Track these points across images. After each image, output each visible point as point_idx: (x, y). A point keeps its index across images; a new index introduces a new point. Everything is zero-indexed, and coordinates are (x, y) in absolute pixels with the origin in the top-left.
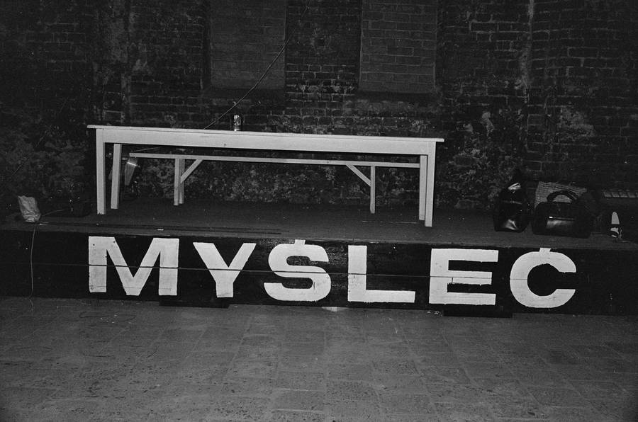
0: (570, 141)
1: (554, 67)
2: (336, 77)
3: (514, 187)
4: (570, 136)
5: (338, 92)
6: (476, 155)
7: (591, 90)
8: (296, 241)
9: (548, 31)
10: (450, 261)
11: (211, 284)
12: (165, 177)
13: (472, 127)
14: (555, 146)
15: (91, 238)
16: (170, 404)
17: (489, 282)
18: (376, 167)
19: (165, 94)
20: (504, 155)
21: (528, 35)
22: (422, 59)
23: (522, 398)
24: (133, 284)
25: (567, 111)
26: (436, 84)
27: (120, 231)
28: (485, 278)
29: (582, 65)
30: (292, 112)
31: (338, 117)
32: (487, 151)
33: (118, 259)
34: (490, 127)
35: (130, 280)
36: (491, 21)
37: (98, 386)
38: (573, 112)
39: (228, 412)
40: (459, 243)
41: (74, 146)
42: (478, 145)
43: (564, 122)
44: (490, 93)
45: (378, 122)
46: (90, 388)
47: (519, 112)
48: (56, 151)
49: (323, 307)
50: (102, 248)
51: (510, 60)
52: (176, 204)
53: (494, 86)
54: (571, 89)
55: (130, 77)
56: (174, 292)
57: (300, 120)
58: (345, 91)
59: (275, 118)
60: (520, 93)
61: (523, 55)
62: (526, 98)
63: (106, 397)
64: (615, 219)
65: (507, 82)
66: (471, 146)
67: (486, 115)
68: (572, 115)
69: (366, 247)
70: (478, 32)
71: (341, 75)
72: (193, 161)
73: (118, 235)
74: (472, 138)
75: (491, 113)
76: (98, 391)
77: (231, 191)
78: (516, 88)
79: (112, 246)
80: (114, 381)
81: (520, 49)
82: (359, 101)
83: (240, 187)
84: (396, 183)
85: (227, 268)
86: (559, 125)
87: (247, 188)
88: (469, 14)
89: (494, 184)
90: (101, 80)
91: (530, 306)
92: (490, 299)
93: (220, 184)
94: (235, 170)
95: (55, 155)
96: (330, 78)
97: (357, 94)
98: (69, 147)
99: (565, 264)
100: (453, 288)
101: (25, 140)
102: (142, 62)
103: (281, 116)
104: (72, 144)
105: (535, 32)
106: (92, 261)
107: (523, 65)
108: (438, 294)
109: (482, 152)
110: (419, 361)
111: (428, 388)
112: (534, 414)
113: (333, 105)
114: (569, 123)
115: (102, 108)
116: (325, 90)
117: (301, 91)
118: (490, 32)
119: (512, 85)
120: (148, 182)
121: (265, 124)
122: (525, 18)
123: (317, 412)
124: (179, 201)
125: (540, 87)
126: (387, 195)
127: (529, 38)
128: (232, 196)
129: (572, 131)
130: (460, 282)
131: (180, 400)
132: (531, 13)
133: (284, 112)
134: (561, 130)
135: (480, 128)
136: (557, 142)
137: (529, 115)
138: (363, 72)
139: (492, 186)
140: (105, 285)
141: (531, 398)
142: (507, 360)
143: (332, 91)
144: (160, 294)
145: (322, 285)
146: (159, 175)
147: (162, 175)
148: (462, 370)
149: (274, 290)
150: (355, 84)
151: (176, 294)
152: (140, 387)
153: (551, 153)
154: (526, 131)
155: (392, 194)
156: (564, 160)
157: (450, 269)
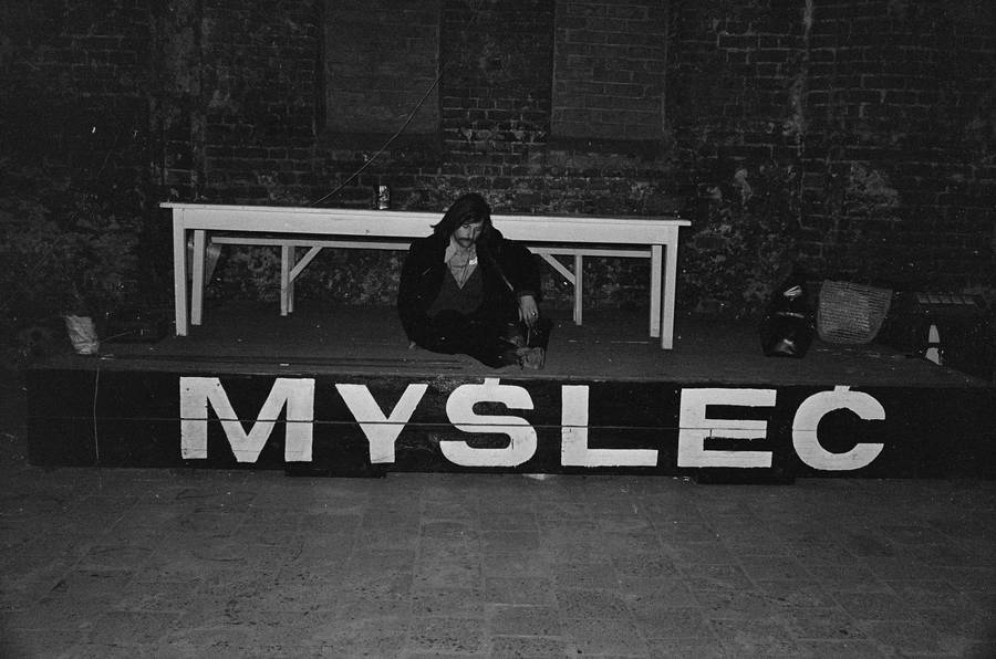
0: (863, 213)
1: (842, 102)
2: (517, 117)
3: (791, 293)
4: (864, 207)
5: (521, 140)
6: (726, 234)
7: (895, 138)
8: (486, 379)
9: (834, 50)
10: (707, 406)
11: (363, 443)
12: (260, 270)
13: (720, 193)
14: (842, 221)
15: (183, 380)
16: (347, 632)
17: (763, 435)
18: (584, 257)
19: (258, 143)
20: (767, 233)
21: (803, 54)
22: (645, 89)
23: (827, 609)
24: (247, 446)
25: (860, 169)
26: (666, 127)
27: (226, 369)
28: (757, 429)
29: (882, 101)
30: (453, 170)
31: (522, 177)
32: (742, 226)
33: (225, 410)
34: (747, 191)
35: (243, 440)
36: (749, 33)
37: (237, 607)
38: (869, 170)
39: (432, 641)
40: (720, 380)
41: (121, 224)
42: (729, 218)
43: (856, 185)
44: (746, 140)
45: (582, 185)
46: (227, 611)
47: (790, 169)
48: (93, 232)
49: (524, 475)
50: (201, 394)
51: (777, 92)
52: (284, 314)
53: (753, 131)
54: (866, 136)
55: (203, 117)
56: (307, 456)
57: (465, 181)
58: (532, 138)
59: (428, 180)
60: (791, 140)
61: (796, 84)
62: (800, 147)
63: (254, 624)
64: (934, 335)
65: (772, 125)
66: (719, 220)
67: (741, 174)
68: (868, 175)
69: (587, 387)
70: (729, 49)
71: (525, 114)
72: (309, 248)
73: (223, 375)
74: (721, 209)
75: (748, 171)
76: (239, 614)
77: (362, 291)
78: (785, 133)
79: (215, 390)
80: (257, 598)
81: (791, 75)
82: (552, 153)
83: (374, 284)
84: (609, 276)
85: (385, 420)
86: (849, 190)
87: (385, 285)
88: (716, 23)
89: (752, 276)
90: (161, 123)
91: (820, 468)
92: (764, 459)
93: (344, 279)
94: (367, 258)
95: (92, 239)
96: (509, 118)
97: (549, 142)
98: (114, 226)
99: (869, 408)
100: (712, 444)
101: (45, 214)
102: (223, 93)
103: (436, 177)
104: (118, 221)
105: (814, 50)
106: (186, 413)
107: (795, 100)
108: (691, 454)
109: (734, 229)
110: (677, 556)
111: (697, 597)
112: (846, 633)
113: (513, 160)
114: (863, 187)
115: (162, 167)
116: (502, 137)
117: (465, 138)
118: (748, 49)
119: (779, 128)
120: (234, 277)
121: (411, 188)
122: (800, 28)
123: (554, 638)
124: (287, 309)
125: (820, 133)
126: (594, 294)
127: (805, 59)
128: (363, 297)
129: (868, 199)
130: (722, 436)
131: (359, 625)
132: (808, 21)
133: (440, 170)
134: (851, 197)
135: (731, 193)
136: (845, 215)
137: (804, 174)
138: (557, 108)
139: (749, 280)
140: (205, 447)
141: (839, 608)
142: (798, 552)
143: (512, 138)
144: (287, 459)
145: (524, 443)
146: (251, 267)
147: (256, 267)
148: (738, 569)
149: (454, 451)
150: (547, 128)
151: (310, 460)
152: (297, 607)
153: (836, 231)
154: (800, 197)
155: (601, 292)
156: (855, 241)
157: (707, 418)
